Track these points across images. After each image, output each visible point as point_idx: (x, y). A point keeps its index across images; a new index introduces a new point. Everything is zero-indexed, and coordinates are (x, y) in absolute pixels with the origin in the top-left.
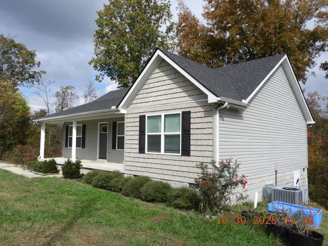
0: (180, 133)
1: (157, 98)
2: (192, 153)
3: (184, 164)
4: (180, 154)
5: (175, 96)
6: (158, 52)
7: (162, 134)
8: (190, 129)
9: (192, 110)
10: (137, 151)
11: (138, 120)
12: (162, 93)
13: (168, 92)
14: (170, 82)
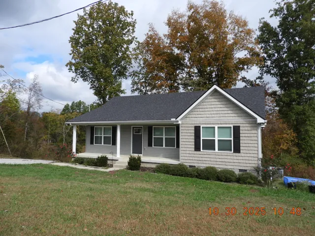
0: (232, 139)
1: (210, 116)
2: (241, 151)
3: (235, 158)
4: (232, 152)
5: (226, 115)
6: (215, 87)
7: (216, 139)
8: (240, 136)
9: (241, 125)
10: (193, 149)
11: (193, 128)
12: (215, 112)
13: (220, 112)
14: (221, 106)
